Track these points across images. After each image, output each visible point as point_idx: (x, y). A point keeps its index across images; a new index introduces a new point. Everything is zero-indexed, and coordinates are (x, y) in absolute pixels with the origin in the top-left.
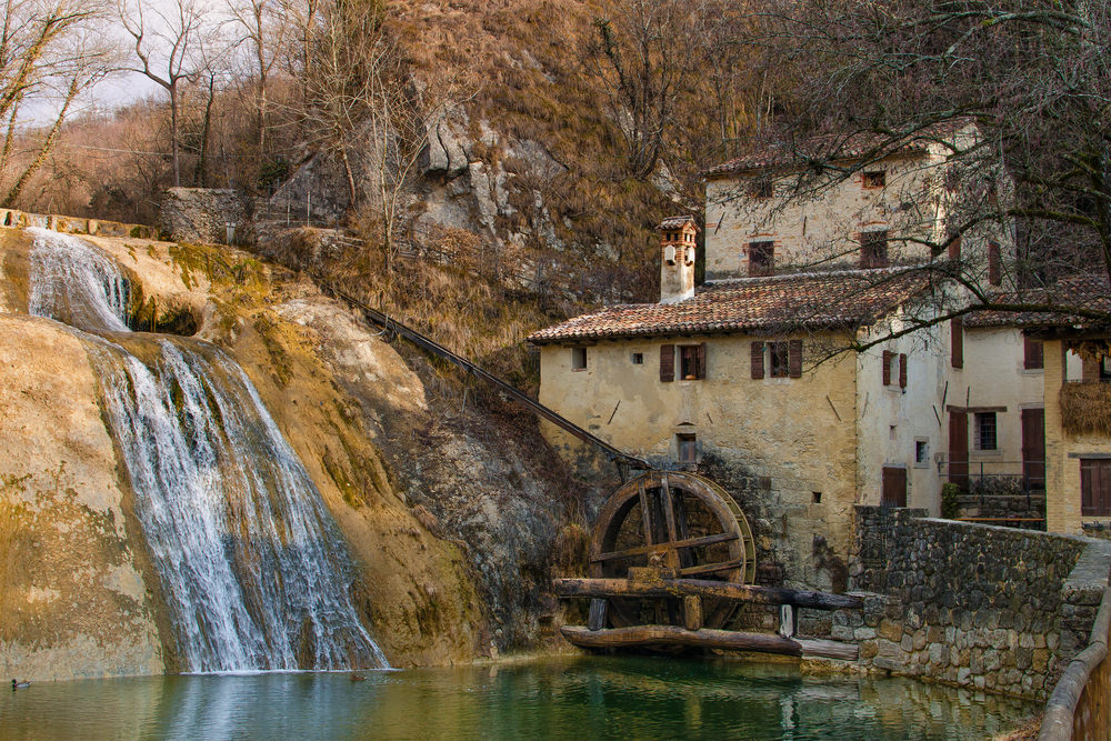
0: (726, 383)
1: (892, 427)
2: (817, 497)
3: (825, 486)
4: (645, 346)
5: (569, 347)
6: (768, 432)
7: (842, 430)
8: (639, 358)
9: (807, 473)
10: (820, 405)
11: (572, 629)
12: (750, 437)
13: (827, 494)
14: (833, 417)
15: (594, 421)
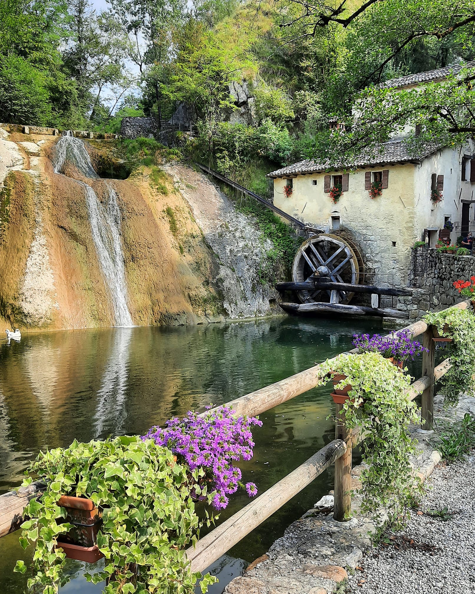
0: (353, 192)
1: (432, 210)
2: (394, 243)
3: (398, 239)
4: (318, 177)
5: (285, 178)
6: (372, 214)
7: (406, 212)
8: (315, 182)
9: (389, 233)
10: (396, 201)
11: (285, 304)
12: (364, 217)
13: (398, 243)
14: (402, 206)
15: (296, 212)
